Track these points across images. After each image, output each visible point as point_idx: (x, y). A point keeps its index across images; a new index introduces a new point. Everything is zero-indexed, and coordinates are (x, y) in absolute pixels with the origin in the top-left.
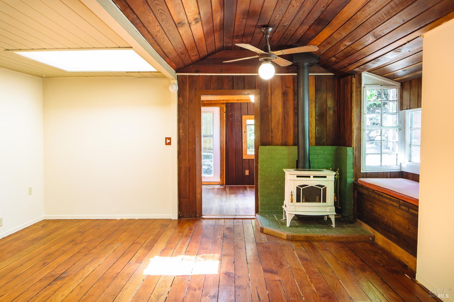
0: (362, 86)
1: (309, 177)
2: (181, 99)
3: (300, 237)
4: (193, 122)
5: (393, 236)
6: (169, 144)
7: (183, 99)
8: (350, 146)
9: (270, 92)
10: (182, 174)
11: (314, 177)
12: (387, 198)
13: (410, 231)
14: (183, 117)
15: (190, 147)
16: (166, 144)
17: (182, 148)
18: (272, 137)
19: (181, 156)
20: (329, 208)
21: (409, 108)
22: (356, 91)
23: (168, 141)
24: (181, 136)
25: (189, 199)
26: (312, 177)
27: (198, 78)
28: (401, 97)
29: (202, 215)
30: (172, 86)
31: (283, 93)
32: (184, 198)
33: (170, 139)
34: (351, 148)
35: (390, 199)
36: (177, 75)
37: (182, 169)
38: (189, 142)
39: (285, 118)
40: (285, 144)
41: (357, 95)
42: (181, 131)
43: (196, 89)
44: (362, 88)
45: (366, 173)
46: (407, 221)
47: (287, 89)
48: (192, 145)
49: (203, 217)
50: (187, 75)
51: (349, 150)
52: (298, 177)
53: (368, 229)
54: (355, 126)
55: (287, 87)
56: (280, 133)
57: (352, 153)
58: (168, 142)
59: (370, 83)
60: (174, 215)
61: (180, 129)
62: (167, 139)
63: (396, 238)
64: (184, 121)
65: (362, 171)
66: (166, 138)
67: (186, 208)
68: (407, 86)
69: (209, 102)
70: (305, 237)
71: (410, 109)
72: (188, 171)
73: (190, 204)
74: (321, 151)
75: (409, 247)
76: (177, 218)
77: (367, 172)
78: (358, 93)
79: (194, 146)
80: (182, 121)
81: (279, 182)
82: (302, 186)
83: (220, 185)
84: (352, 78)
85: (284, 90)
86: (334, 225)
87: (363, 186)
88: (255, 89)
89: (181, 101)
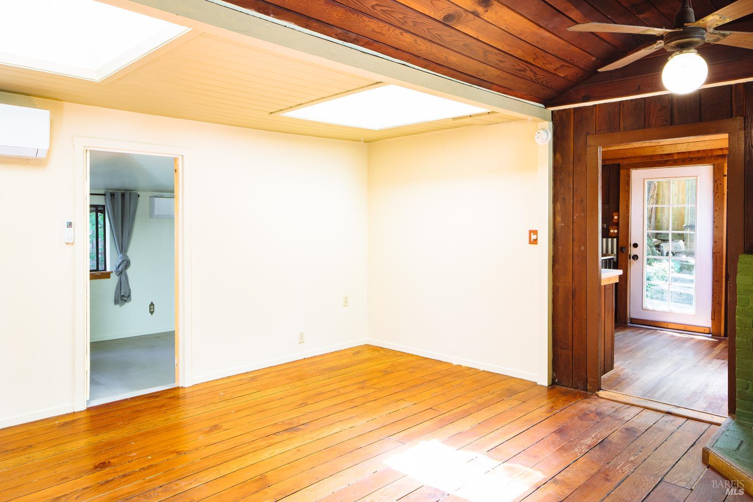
2: (558, 155)
4: (582, 201)
6: (535, 242)
7: (562, 157)
10: (560, 301)
14: (562, 191)
15: (576, 249)
16: (531, 243)
17: (560, 250)
19: (557, 267)
23: (534, 237)
24: (558, 228)
25: (572, 351)
27: (592, 112)
29: (599, 389)
32: (564, 349)
33: (535, 232)
36: (552, 112)
37: (560, 291)
38: (573, 240)
42: (559, 219)
43: (588, 133)
48: (580, 247)
49: (600, 392)
50: (569, 109)
60: (542, 377)
61: (557, 214)
62: (532, 234)
64: (564, 199)
66: (531, 232)
67: (567, 368)
69: (687, 156)
72: (571, 296)
73: (574, 361)
76: (546, 384)
79: (583, 248)
80: (560, 199)
83: (710, 335)
88: (732, 118)
89: (560, 160)
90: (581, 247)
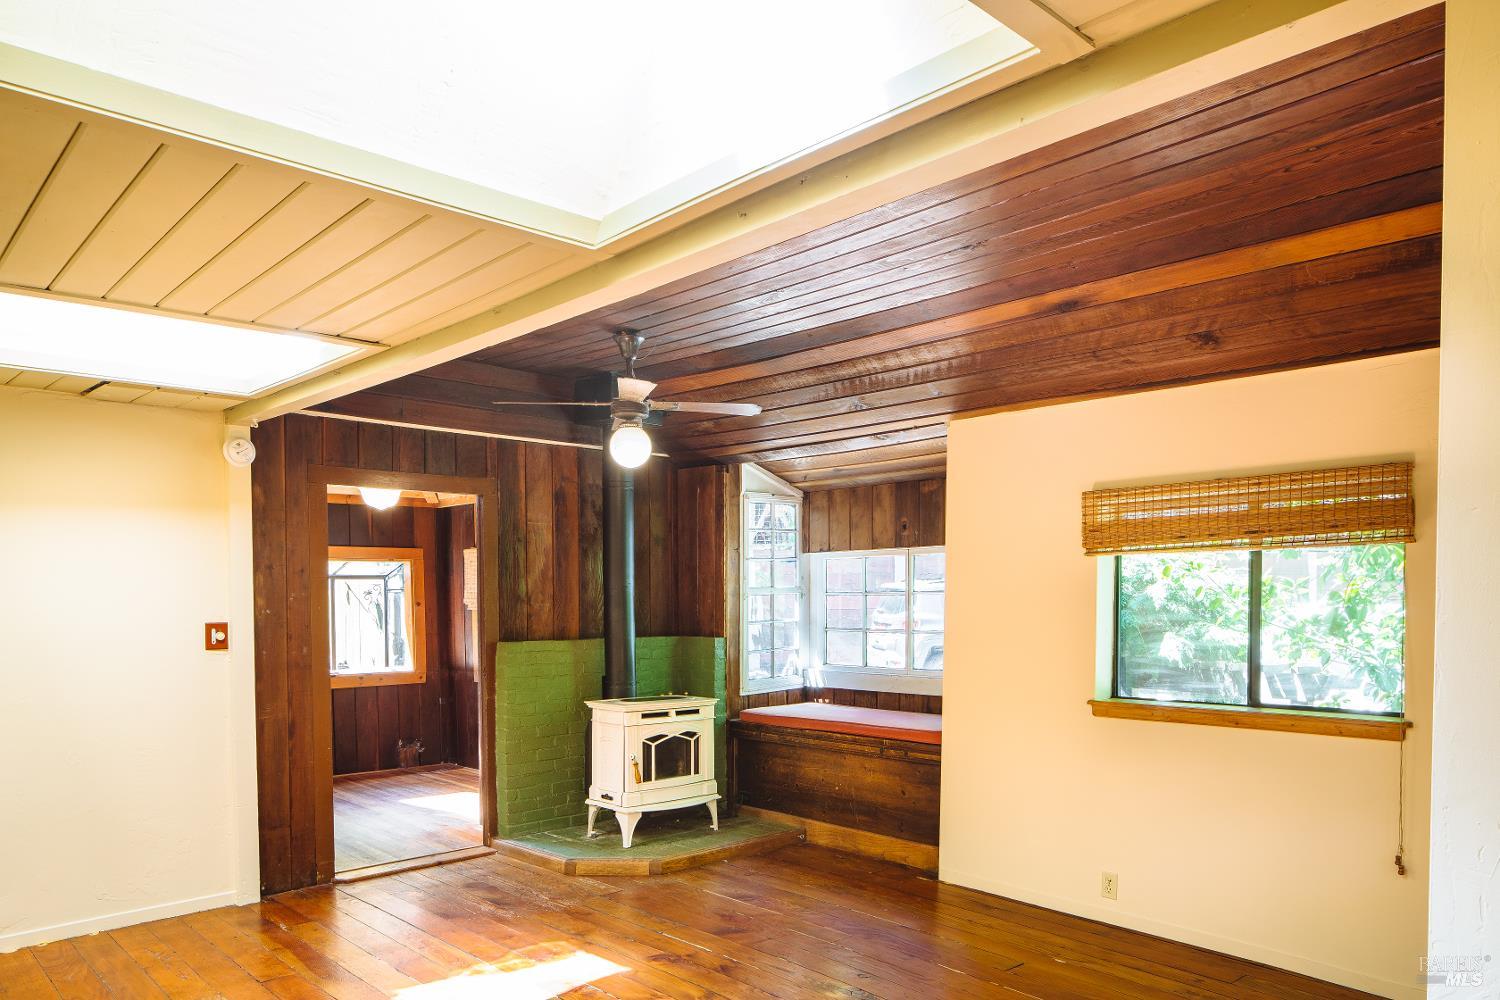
0: (741, 494)
1: (666, 714)
2: (260, 490)
3: (679, 861)
4: (302, 571)
5: (858, 818)
6: (222, 645)
7: (268, 494)
8: (720, 635)
9: (523, 491)
10: (267, 746)
11: (678, 713)
12: (844, 741)
13: (906, 796)
14: (268, 553)
15: (294, 653)
16: (210, 646)
18: (529, 616)
20: (708, 786)
21: (826, 548)
22: (731, 505)
23: (218, 636)
24: (262, 617)
25: (289, 826)
26: (673, 713)
27: (317, 427)
28: (806, 524)
29: (334, 874)
30: (239, 444)
31: (556, 494)
32: (275, 828)
33: (222, 627)
34: (722, 639)
35: (855, 742)
37: (266, 729)
38: (289, 637)
39: (559, 565)
40: (560, 635)
41: (732, 513)
42: (261, 602)
43: (309, 461)
44: (741, 498)
45: (748, 696)
46: (898, 778)
47: (563, 484)
48: (300, 648)
49: (338, 877)
51: (718, 642)
52: (645, 716)
53: (788, 821)
54: (729, 588)
55: (563, 479)
56: (548, 605)
57: (723, 652)
58: (216, 638)
59: (754, 488)
60: (252, 890)
61: (261, 594)
62: (213, 631)
63: (864, 818)
64: (270, 567)
65: (742, 693)
66: (209, 627)
67: (280, 860)
68: (821, 501)
70: (689, 859)
71: (829, 550)
72: (285, 734)
73: (294, 842)
74: (646, 650)
75: (903, 828)
76: (257, 899)
77: (750, 693)
78: (735, 509)
79: (305, 650)
80: (263, 568)
81: (553, 739)
82: (653, 739)
84: (720, 471)
85: (558, 486)
86: (715, 826)
87: (763, 725)
88: (486, 477)
89: (262, 499)
90: (302, 649)
